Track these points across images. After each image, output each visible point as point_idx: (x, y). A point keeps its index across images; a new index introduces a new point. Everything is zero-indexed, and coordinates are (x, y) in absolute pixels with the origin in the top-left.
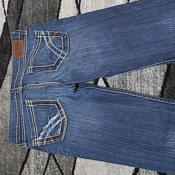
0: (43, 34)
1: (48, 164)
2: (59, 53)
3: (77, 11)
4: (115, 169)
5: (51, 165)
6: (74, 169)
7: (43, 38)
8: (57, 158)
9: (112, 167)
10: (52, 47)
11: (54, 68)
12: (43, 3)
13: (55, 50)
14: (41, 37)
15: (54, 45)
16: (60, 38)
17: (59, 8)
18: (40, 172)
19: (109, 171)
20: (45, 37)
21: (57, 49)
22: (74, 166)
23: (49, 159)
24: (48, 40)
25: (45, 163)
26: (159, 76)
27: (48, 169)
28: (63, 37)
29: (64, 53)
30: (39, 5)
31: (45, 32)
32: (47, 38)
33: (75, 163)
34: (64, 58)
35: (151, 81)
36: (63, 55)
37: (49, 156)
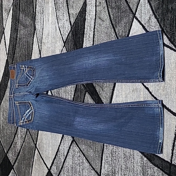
0: (24, 67)
1: (26, 134)
2: (30, 77)
3: (40, 56)
4: (54, 136)
5: (27, 135)
6: (38, 136)
7: (24, 69)
8: (30, 131)
9: (53, 135)
10: (27, 75)
11: (27, 85)
12: (24, 50)
13: (28, 76)
14: (23, 68)
15: (28, 74)
16: (31, 70)
17: (32, 54)
18: (23, 139)
19: (52, 137)
20: (25, 69)
21: (30, 75)
22: (38, 135)
23: (27, 132)
24: (26, 71)
25: (25, 134)
26: (72, 90)
27: (26, 137)
28: (33, 69)
29: (32, 78)
30: (23, 51)
31: (25, 66)
32: (26, 69)
33: (38, 134)
34: (32, 80)
35: (70, 92)
36: (32, 79)
37: (27, 131)
